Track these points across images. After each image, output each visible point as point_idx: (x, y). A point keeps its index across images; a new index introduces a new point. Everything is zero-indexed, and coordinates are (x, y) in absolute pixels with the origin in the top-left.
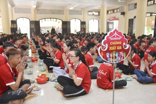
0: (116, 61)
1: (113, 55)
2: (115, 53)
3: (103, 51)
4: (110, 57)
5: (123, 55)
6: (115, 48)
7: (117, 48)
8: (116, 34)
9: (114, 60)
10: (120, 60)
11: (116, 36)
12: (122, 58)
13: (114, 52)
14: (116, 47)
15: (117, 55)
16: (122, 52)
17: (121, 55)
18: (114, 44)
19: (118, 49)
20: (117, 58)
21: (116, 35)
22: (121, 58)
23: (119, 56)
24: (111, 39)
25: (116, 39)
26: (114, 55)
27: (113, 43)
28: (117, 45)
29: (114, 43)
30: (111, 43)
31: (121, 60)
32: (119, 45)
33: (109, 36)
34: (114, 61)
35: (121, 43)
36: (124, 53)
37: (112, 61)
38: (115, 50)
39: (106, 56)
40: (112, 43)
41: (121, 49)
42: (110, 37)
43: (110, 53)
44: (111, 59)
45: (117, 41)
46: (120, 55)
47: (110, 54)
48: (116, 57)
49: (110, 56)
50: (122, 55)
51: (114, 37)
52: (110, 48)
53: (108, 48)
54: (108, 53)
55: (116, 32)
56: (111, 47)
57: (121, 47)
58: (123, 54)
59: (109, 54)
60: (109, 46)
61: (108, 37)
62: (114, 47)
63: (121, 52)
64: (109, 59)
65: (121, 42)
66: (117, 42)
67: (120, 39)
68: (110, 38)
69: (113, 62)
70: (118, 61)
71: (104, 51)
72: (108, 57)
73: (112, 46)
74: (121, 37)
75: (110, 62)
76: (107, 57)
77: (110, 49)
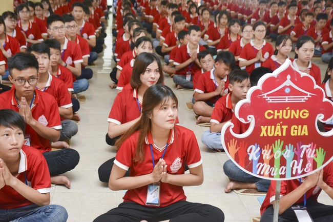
0: (283, 173)
1: (272, 153)
2: (283, 148)
3: (236, 139)
4: (261, 160)
5: (312, 156)
6: (282, 130)
7: (288, 130)
8: (288, 82)
9: (277, 171)
10: (300, 172)
11: (287, 90)
12: (309, 165)
13: (278, 144)
14: (285, 127)
15: (289, 154)
16: (309, 146)
17: (305, 154)
18: (278, 116)
19: (292, 134)
20: (290, 164)
21: (290, 87)
22: (304, 166)
23: (296, 157)
24: (270, 100)
25: (287, 100)
26: (278, 153)
27: (276, 114)
28: (290, 122)
29: (280, 115)
30: (269, 114)
31: (304, 173)
32: (299, 122)
33: (261, 89)
34: (275, 174)
35: (307, 115)
36: (317, 148)
37: (267, 173)
38: (282, 138)
39: (248, 156)
40: (274, 114)
41: (307, 134)
42: (266, 94)
43: (262, 148)
44: (267, 166)
45: (291, 109)
46: (302, 156)
47: (260, 151)
48: (283, 162)
49: (261, 156)
50: (308, 156)
51: (281, 93)
52: (263, 129)
53: (257, 130)
54: (254, 147)
55: (289, 77)
56: (268, 125)
57: (305, 127)
58: (315, 153)
59: (259, 148)
60: (261, 122)
61: (256, 93)
62: (278, 127)
63: (304, 147)
64: (256, 166)
65: (307, 111)
66: (293, 111)
67: (303, 100)
68: (266, 97)
69: (273, 177)
70: (292, 175)
71: (239, 140)
72: (256, 159)
73: (273, 122)
74: (309, 93)
75: (263, 175)
76: (250, 159)
77: (263, 133)
